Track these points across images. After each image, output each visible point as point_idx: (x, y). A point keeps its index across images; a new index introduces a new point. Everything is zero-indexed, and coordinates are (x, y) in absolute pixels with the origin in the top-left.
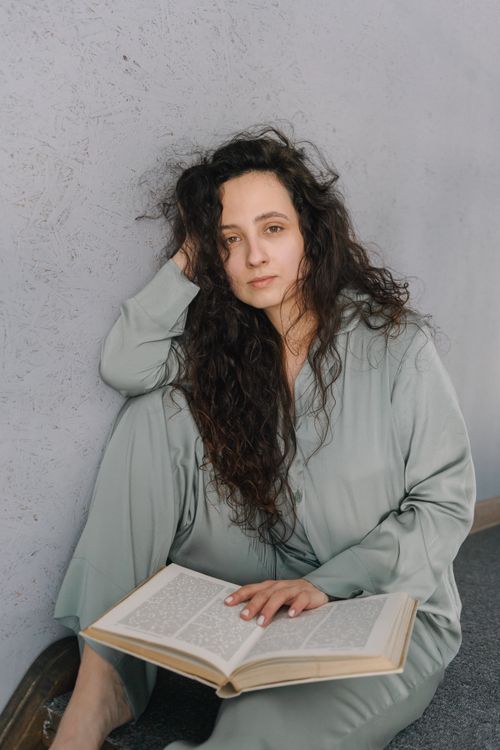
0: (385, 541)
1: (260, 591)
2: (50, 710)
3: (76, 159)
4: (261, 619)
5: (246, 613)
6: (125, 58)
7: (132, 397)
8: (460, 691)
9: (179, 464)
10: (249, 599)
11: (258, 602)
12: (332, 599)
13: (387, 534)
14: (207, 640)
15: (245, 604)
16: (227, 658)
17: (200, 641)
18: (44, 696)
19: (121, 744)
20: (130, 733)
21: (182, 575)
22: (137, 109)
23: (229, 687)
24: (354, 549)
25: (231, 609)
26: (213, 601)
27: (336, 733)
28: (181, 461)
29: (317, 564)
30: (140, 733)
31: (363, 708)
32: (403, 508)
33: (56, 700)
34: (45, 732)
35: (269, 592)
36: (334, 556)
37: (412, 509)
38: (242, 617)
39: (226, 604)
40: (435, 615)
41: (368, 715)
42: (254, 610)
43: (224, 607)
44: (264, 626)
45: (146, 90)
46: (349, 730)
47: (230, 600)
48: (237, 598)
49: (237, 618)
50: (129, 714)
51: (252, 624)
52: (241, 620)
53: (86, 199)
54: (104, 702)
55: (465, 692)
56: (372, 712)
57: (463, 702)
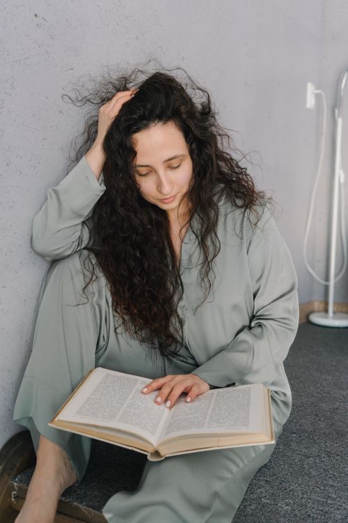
0: (243, 346)
1: (165, 383)
2: (16, 484)
3: (6, 93)
4: (169, 403)
5: (159, 399)
6: (36, 15)
7: (55, 261)
8: (290, 438)
9: (94, 303)
10: (159, 389)
11: (166, 391)
12: (213, 387)
13: (244, 341)
14: (138, 421)
15: (156, 393)
16: (153, 433)
17: (134, 422)
18: (9, 475)
19: (70, 500)
20: (76, 492)
21: (107, 375)
22: (47, 52)
23: (157, 453)
24: (224, 352)
25: (147, 396)
26: (134, 391)
27: (222, 479)
28: (96, 302)
29: (197, 365)
30: (83, 491)
31: (238, 460)
32: (253, 324)
33: (19, 476)
34: (13, 499)
35: (172, 384)
36: (209, 358)
37: (260, 326)
38: (156, 402)
39: (142, 393)
40: (276, 392)
41: (241, 465)
42: (164, 397)
43: (142, 395)
44: (171, 408)
45: (52, 38)
46: (230, 476)
47: (145, 390)
48: (150, 388)
49: (153, 403)
50: (75, 478)
51: (162, 407)
52: (155, 404)
53: (15, 121)
54: (58, 472)
55: (294, 439)
56: (243, 462)
57: (294, 446)
